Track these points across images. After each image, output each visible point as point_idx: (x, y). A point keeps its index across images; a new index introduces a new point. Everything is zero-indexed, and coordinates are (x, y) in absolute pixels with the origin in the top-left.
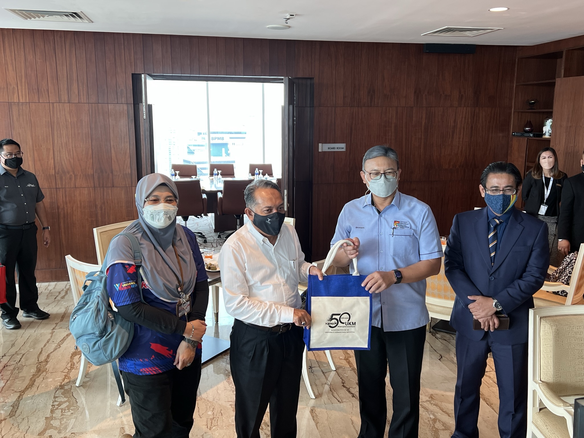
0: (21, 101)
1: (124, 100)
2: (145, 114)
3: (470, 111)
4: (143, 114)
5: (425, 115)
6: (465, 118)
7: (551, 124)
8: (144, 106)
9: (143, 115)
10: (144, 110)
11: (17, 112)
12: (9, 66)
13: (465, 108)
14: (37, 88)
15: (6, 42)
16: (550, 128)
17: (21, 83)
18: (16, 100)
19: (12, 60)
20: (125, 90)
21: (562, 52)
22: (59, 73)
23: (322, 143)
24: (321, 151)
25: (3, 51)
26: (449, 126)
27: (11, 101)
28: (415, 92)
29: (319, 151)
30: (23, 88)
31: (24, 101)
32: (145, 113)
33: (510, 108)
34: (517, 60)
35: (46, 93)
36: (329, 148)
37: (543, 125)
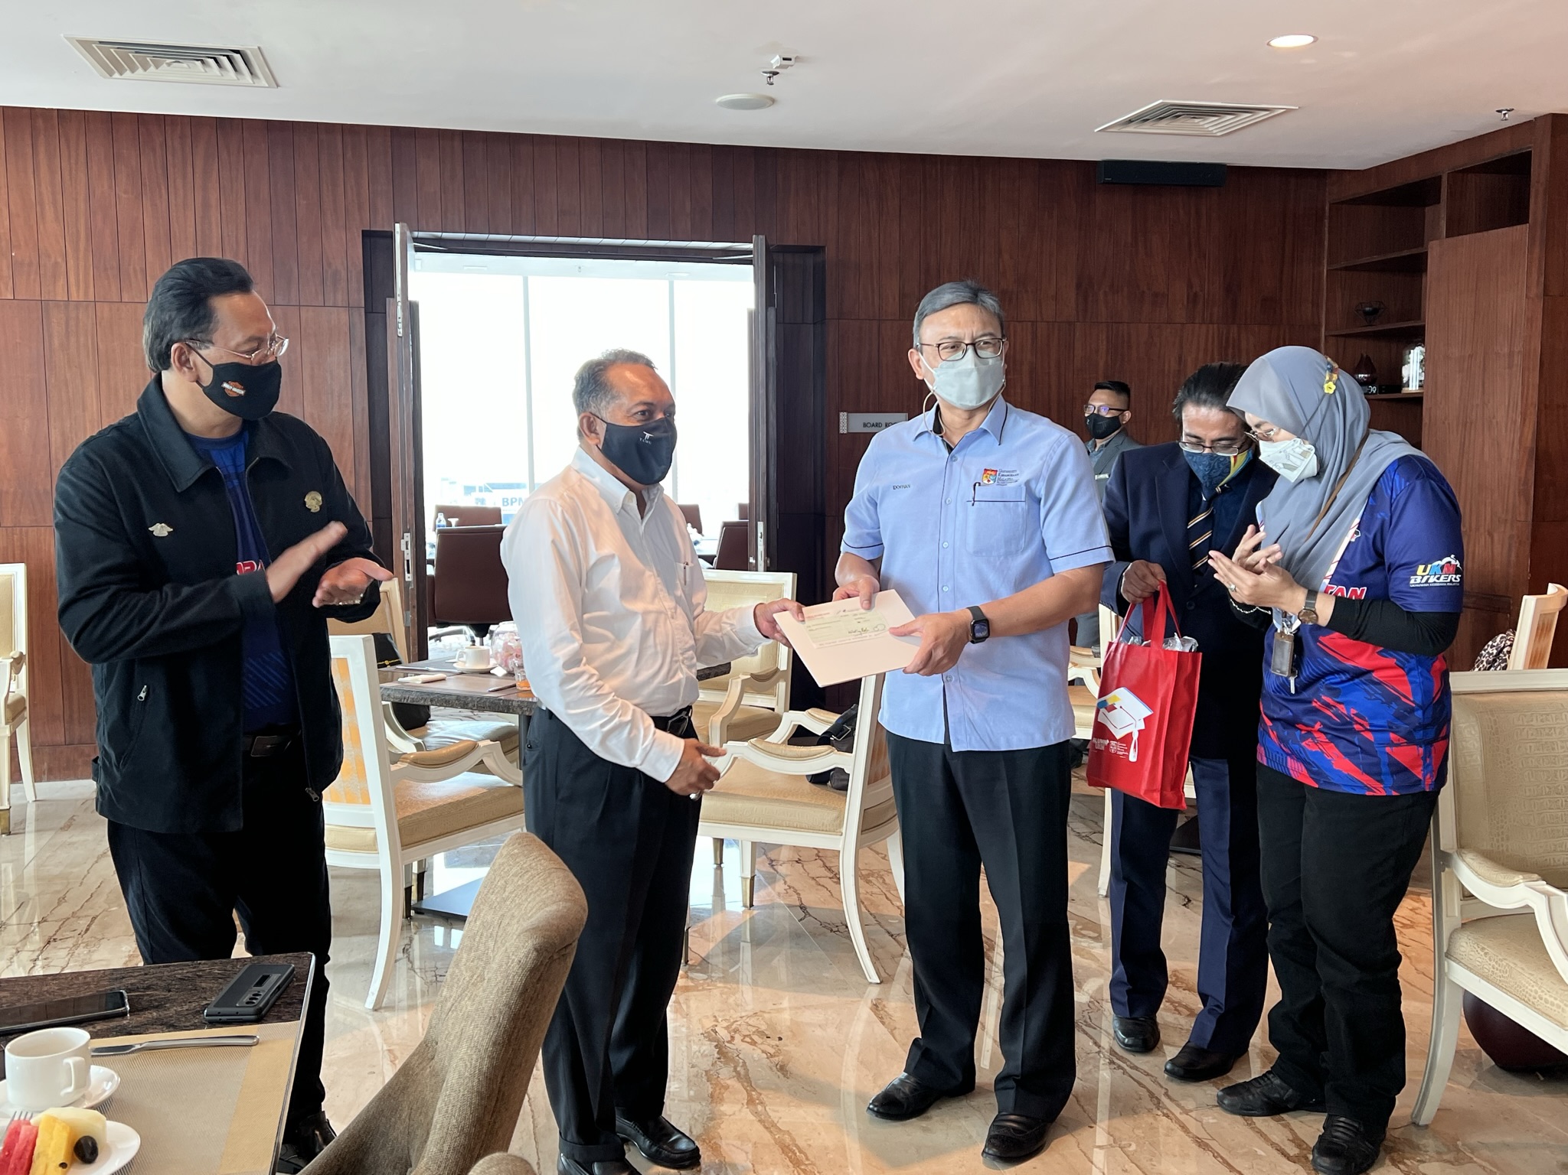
0: (74, 297)
1: (340, 298)
2: (400, 325)
3: (1216, 335)
4: (397, 323)
5: (1105, 343)
6: (1206, 350)
7: (1422, 357)
8: (400, 304)
9: (397, 327)
10: (400, 314)
11: (64, 327)
12: (47, 207)
13: (1204, 327)
14: (115, 264)
15: (42, 149)
16: (1421, 368)
17: (77, 250)
18: (61, 296)
19: (54, 193)
20: (344, 274)
21: (1438, 179)
22: (175, 227)
23: (848, 412)
24: (845, 432)
25: (31, 171)
26: (1166, 372)
27: (47, 298)
28: (1079, 286)
29: (841, 432)
30: (82, 263)
31: (81, 299)
32: (400, 320)
33: (1317, 328)
34: (1327, 208)
35: (140, 277)
36: (865, 425)
37: (1401, 362)
